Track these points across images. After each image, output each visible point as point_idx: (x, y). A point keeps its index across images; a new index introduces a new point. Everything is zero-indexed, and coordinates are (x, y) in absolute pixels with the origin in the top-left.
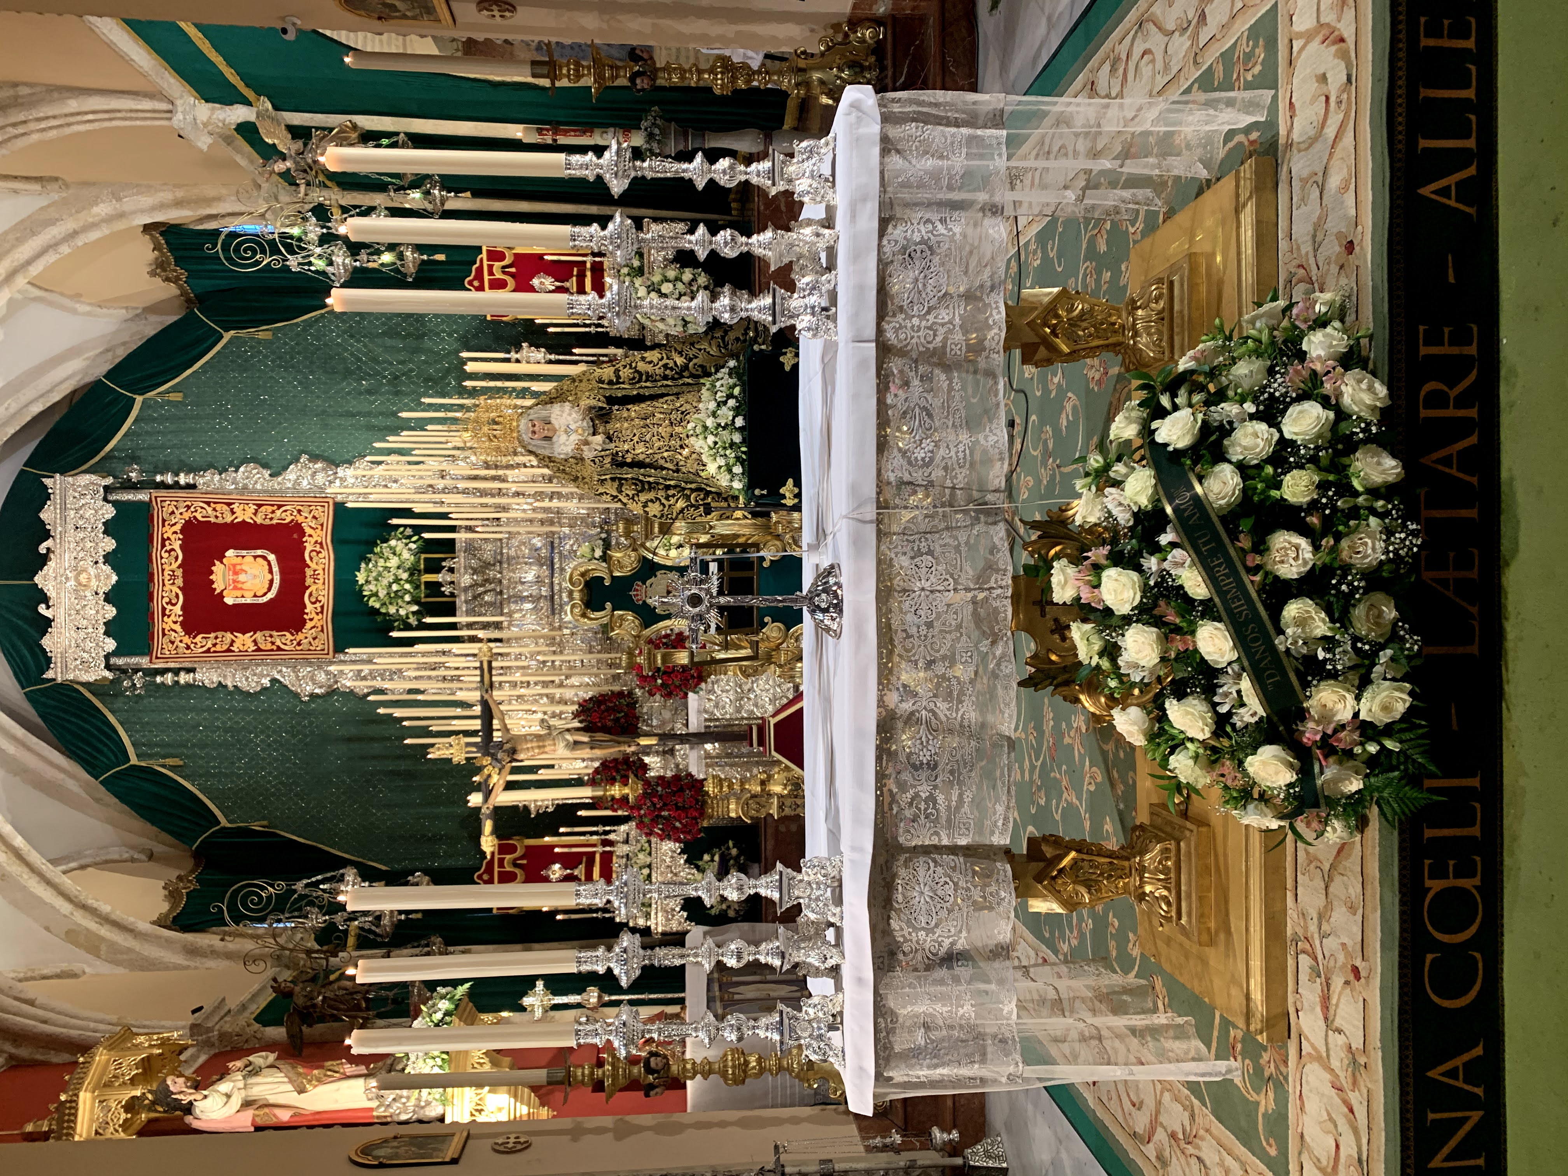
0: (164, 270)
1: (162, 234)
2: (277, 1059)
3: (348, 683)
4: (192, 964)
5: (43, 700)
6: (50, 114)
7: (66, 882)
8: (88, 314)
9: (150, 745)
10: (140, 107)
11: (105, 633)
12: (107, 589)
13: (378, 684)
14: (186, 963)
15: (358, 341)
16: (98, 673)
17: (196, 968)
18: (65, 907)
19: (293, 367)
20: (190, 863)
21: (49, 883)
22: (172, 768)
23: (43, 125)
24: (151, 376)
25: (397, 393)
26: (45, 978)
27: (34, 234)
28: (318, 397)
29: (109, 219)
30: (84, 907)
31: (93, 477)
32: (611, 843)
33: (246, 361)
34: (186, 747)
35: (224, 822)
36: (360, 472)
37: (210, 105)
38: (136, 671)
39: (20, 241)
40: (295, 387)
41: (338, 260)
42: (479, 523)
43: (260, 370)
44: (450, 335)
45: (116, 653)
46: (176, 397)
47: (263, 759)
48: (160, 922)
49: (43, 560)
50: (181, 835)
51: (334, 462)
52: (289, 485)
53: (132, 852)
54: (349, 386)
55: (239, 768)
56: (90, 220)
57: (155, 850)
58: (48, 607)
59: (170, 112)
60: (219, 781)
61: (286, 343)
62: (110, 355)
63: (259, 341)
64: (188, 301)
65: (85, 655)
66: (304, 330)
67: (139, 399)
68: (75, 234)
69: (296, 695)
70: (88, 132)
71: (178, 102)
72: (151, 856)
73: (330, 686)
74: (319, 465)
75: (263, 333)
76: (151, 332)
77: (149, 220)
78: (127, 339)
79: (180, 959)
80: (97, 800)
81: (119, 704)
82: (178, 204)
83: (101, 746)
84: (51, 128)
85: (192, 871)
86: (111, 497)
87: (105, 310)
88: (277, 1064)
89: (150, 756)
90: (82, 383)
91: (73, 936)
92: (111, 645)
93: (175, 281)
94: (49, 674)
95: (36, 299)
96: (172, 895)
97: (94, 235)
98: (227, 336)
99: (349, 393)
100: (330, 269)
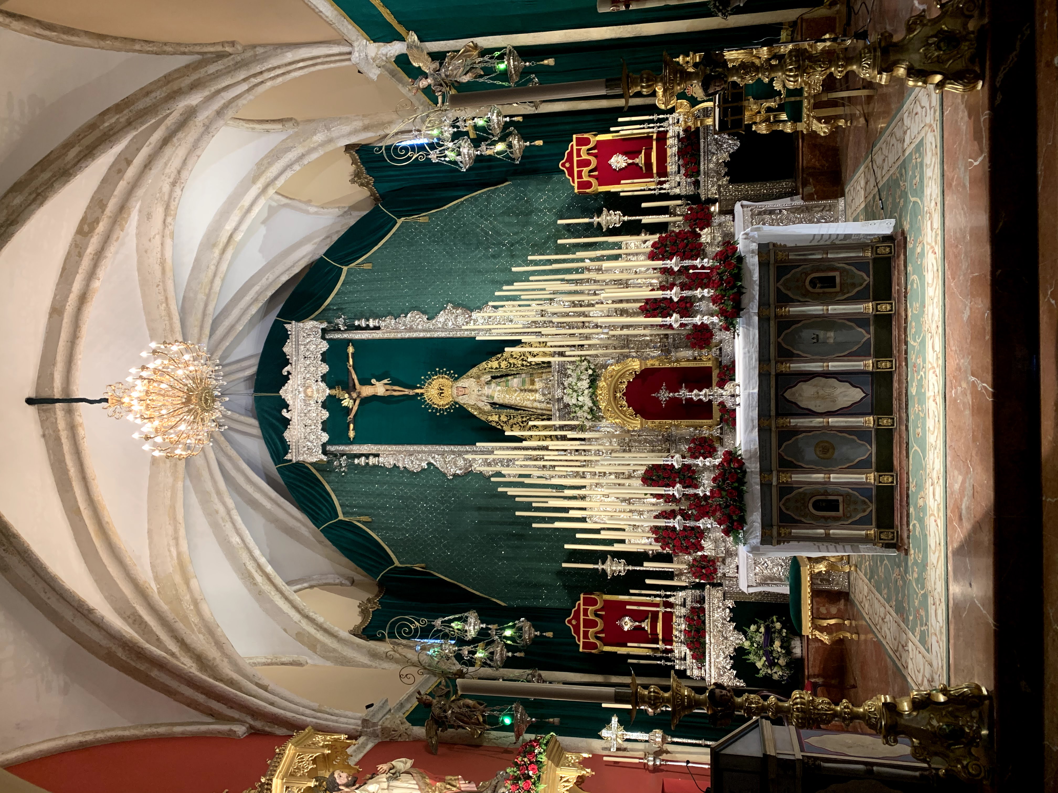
0: (360, 178)
1: (357, 152)
2: (413, 766)
3: (478, 467)
4: (374, 664)
5: (287, 473)
6: (275, 64)
7: (296, 598)
8: (316, 213)
9: (352, 506)
10: (331, 52)
11: (322, 429)
12: (323, 399)
13: (498, 468)
14: (369, 663)
15: (486, 220)
16: (318, 456)
17: (376, 667)
18: (296, 616)
19: (442, 241)
20: (376, 589)
21: (286, 599)
22: (364, 523)
23: (272, 74)
24: (353, 252)
25: (512, 256)
26: (283, 664)
27: (278, 158)
28: (460, 262)
29: (323, 144)
30: (307, 617)
31: (315, 323)
32: (671, 605)
33: (412, 239)
34: (372, 508)
35: (397, 563)
36: (486, 315)
37: (377, 44)
38: (342, 455)
39: (270, 164)
40: (444, 256)
41: (464, 150)
42: (568, 349)
43: (421, 245)
44: (550, 210)
45: (330, 442)
46: (368, 266)
47: (423, 519)
48: (354, 633)
49: (286, 379)
50: (370, 570)
51: (469, 308)
52: (440, 326)
53: (341, 579)
54: (480, 253)
55: (407, 525)
56: (312, 146)
57: (355, 578)
58: (288, 411)
59: (350, 53)
60: (394, 534)
61: (438, 225)
62: (329, 240)
63: (420, 224)
64: (376, 199)
65: (309, 444)
66: (450, 214)
67: (345, 269)
68: (302, 156)
69: (444, 475)
70: (301, 77)
71: (355, 44)
72: (353, 582)
73: (467, 469)
74: (459, 311)
75: (423, 218)
76: (352, 222)
77: (348, 142)
78: (339, 229)
79: (365, 660)
80: (320, 542)
81: (332, 477)
82: (366, 128)
83: (321, 506)
84: (278, 76)
85: (377, 596)
86: (327, 337)
87: (325, 210)
88: (412, 771)
89: (352, 514)
90: (312, 260)
91: (300, 637)
92: (325, 437)
93: (366, 185)
94: (288, 457)
95: (285, 205)
96: (364, 612)
97: (314, 156)
98: (400, 221)
99: (480, 258)
100: (459, 158)
